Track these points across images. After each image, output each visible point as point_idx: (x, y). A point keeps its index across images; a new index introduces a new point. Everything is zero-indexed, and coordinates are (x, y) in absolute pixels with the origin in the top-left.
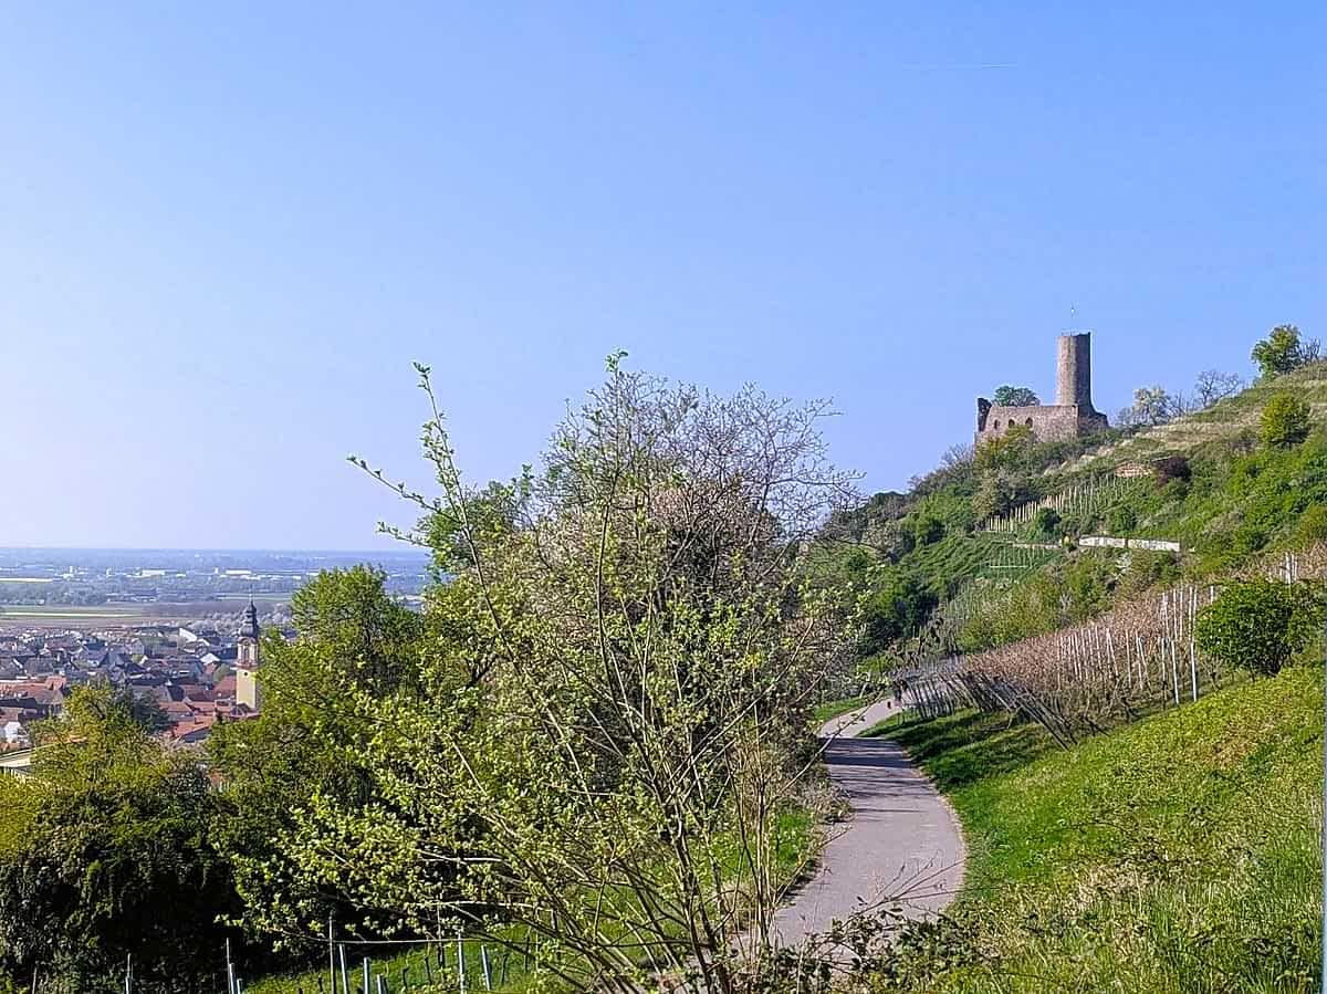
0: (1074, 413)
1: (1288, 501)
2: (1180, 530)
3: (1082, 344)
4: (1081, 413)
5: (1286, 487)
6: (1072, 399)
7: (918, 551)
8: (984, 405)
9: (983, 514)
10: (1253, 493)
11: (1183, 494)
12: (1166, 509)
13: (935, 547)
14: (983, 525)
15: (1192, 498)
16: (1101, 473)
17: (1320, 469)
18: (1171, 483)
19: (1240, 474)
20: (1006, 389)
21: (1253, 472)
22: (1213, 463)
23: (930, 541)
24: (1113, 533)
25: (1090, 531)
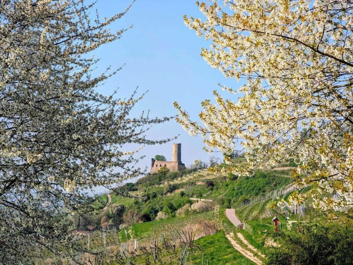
0: (177, 164)
1: (235, 192)
2: (212, 197)
3: (179, 146)
4: (179, 164)
5: (234, 189)
6: (177, 160)
7: (151, 200)
8: (153, 161)
9: (165, 192)
10: (227, 191)
11: (212, 189)
12: (209, 192)
13: (155, 199)
14: (165, 194)
15: (214, 191)
16: (192, 183)
17: (241, 186)
18: (210, 187)
19: (224, 186)
20: (158, 156)
21: (227, 185)
22: (218, 182)
23: (154, 197)
24: (197, 197)
25: (192, 197)
